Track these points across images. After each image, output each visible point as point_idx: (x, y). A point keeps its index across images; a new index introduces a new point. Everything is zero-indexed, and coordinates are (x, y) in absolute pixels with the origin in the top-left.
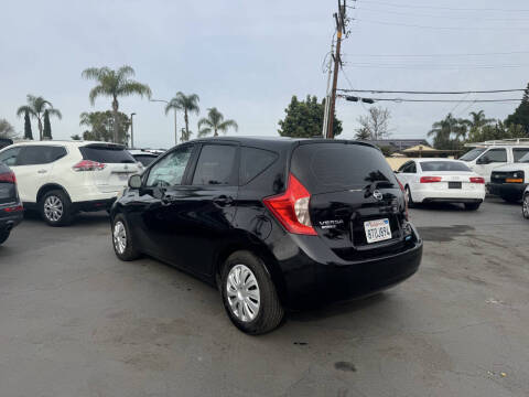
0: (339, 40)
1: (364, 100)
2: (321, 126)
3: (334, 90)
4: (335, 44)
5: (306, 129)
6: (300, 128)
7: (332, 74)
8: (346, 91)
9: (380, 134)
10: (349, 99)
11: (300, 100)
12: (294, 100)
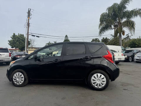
0: (29, 20)
1: (37, 36)
2: (25, 43)
3: (28, 33)
4: (28, 20)
5: (19, 43)
6: (17, 43)
7: (27, 28)
8: (32, 33)
9: (33, 46)
10: (33, 36)
11: (16, 35)
12: (14, 34)
